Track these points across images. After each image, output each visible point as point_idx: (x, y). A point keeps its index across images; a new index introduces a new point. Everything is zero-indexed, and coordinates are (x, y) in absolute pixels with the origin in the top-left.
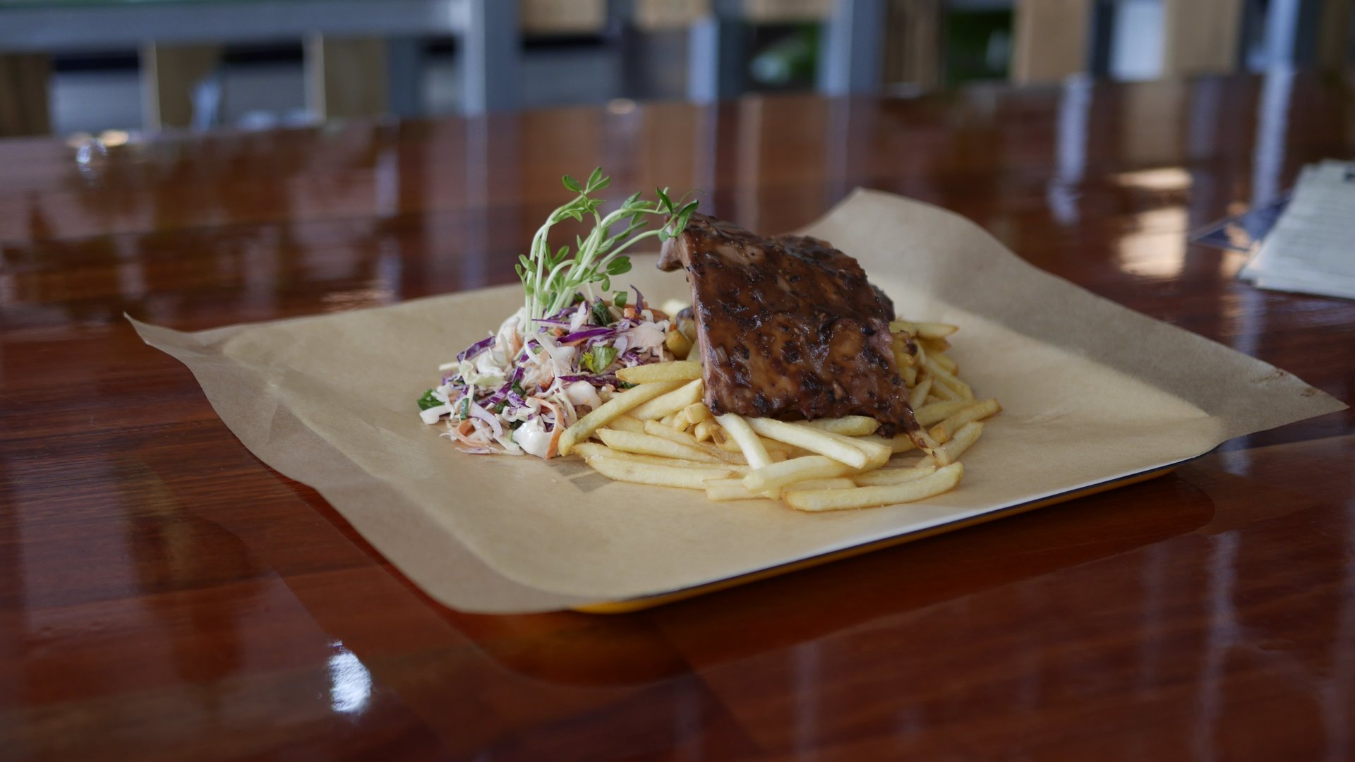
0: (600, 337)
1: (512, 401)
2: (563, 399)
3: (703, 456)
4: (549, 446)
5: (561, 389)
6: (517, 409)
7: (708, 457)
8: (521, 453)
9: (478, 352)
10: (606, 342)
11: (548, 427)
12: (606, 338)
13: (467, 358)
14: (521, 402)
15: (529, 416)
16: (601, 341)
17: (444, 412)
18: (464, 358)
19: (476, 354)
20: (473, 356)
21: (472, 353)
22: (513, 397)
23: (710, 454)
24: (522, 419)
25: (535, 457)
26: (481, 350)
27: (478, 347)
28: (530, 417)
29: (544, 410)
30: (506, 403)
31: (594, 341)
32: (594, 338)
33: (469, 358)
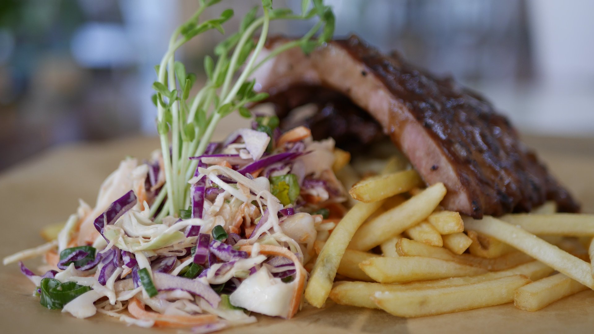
0: (278, 165)
1: (221, 255)
2: (285, 239)
3: (469, 269)
4: (294, 300)
5: (276, 228)
6: (232, 264)
7: (473, 269)
8: (253, 319)
9: (120, 212)
10: (287, 169)
11: (287, 277)
12: (286, 165)
13: (108, 222)
14: (237, 253)
15: (251, 269)
16: (282, 168)
17: (96, 298)
18: (105, 223)
19: (118, 214)
20: (115, 218)
21: (113, 215)
22: (224, 249)
23: (471, 265)
24: (240, 275)
25: (277, 318)
26: (123, 210)
27: (118, 207)
28: (252, 271)
29: (270, 257)
30: (214, 259)
31: (273, 170)
32: (273, 166)
33: (112, 222)
